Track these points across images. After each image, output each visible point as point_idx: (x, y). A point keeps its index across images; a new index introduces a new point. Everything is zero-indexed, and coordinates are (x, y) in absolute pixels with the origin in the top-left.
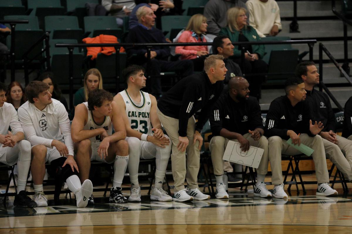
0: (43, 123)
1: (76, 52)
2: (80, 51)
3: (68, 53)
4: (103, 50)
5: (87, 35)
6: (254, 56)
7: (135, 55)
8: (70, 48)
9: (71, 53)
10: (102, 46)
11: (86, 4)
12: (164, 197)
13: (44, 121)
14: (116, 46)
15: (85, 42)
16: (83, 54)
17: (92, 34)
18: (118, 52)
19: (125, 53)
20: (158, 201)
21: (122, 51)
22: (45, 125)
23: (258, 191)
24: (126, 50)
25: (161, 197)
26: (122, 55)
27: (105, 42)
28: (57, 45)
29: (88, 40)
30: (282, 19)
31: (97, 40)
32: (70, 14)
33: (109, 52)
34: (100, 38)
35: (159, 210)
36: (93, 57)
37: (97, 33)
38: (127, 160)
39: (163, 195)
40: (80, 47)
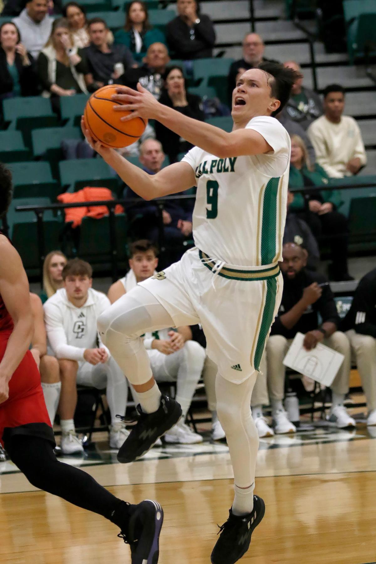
0: (79, 327)
1: (48, 217)
2: (55, 215)
3: (35, 220)
4: (89, 211)
5: (65, 189)
6: (326, 207)
7: (139, 216)
8: (37, 211)
9: (40, 219)
10: (88, 205)
11: (62, 143)
12: (189, 437)
13: (81, 324)
14: (110, 205)
15: (61, 201)
16: (59, 219)
17: (72, 188)
18: (112, 214)
19: (124, 214)
20: (178, 443)
21: (119, 211)
22: (83, 330)
23: (334, 419)
24: (127, 211)
25: (184, 437)
26: (120, 218)
27: (92, 200)
28: (19, 207)
29: (67, 197)
30: (368, 148)
31: (80, 196)
32: (38, 159)
33: (99, 214)
34: (85, 193)
35: (182, 458)
36: (76, 224)
37: (80, 186)
38: (58, 389)
39: (189, 435)
40: (55, 210)
